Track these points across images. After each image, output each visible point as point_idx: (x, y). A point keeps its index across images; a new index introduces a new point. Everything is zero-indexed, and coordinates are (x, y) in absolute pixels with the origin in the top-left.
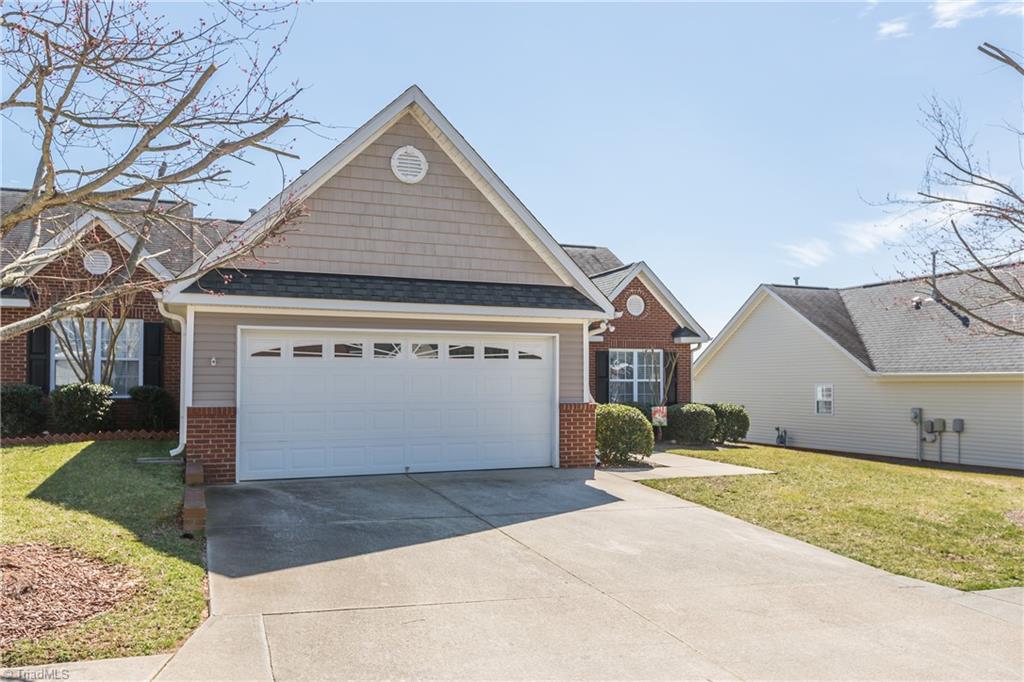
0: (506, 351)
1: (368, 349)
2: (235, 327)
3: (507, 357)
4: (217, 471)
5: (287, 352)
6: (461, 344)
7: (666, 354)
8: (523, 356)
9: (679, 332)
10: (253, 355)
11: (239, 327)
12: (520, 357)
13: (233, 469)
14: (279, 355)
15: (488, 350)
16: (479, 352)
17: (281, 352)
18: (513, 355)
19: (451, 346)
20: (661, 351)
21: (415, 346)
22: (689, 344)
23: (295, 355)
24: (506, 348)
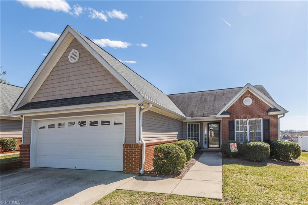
0: (109, 122)
1: (66, 125)
2: (31, 120)
3: (109, 124)
4: (25, 164)
5: (47, 127)
6: (94, 120)
7: (264, 120)
8: (116, 124)
9: (270, 110)
10: (40, 128)
11: (32, 120)
12: (115, 124)
13: (29, 163)
14: (45, 128)
15: (103, 122)
16: (100, 123)
17: (45, 127)
18: (112, 123)
19: (90, 122)
20: (261, 119)
21: (79, 122)
22: (277, 115)
23: (49, 128)
24: (109, 121)
